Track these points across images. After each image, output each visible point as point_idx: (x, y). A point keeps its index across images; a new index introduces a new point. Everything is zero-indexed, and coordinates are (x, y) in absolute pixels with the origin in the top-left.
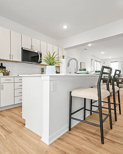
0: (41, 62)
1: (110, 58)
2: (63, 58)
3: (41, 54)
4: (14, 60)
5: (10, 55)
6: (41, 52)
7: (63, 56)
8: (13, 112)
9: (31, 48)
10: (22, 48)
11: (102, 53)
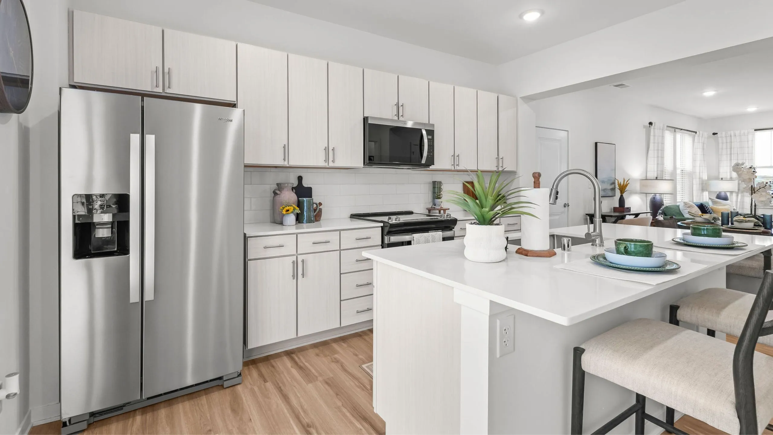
0: (431, 161)
1: (752, 109)
2: (537, 185)
3: (431, 133)
4: (339, 163)
5: (327, 149)
6: (433, 125)
7: (537, 177)
8: (337, 361)
9: (395, 112)
10: (365, 119)
11: (709, 93)
